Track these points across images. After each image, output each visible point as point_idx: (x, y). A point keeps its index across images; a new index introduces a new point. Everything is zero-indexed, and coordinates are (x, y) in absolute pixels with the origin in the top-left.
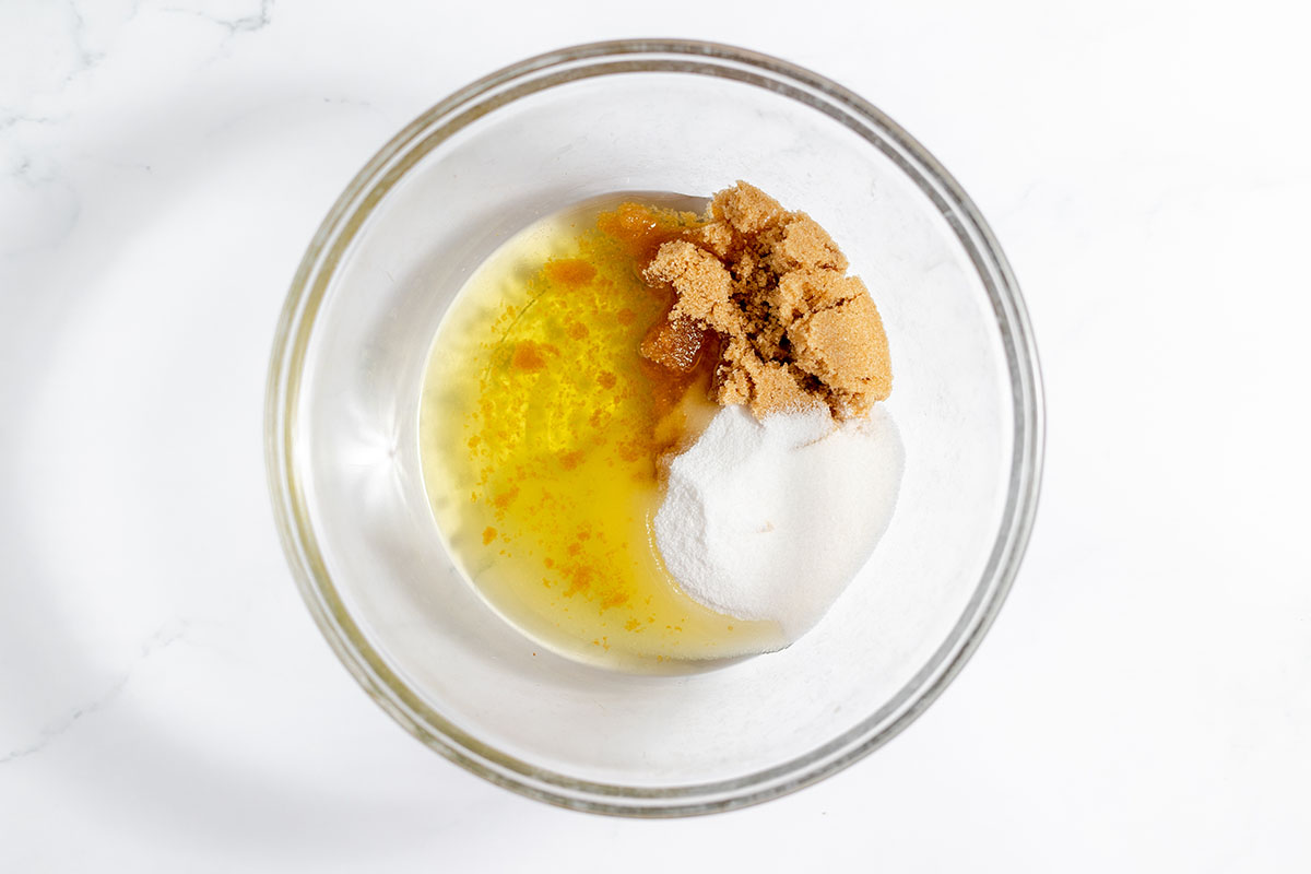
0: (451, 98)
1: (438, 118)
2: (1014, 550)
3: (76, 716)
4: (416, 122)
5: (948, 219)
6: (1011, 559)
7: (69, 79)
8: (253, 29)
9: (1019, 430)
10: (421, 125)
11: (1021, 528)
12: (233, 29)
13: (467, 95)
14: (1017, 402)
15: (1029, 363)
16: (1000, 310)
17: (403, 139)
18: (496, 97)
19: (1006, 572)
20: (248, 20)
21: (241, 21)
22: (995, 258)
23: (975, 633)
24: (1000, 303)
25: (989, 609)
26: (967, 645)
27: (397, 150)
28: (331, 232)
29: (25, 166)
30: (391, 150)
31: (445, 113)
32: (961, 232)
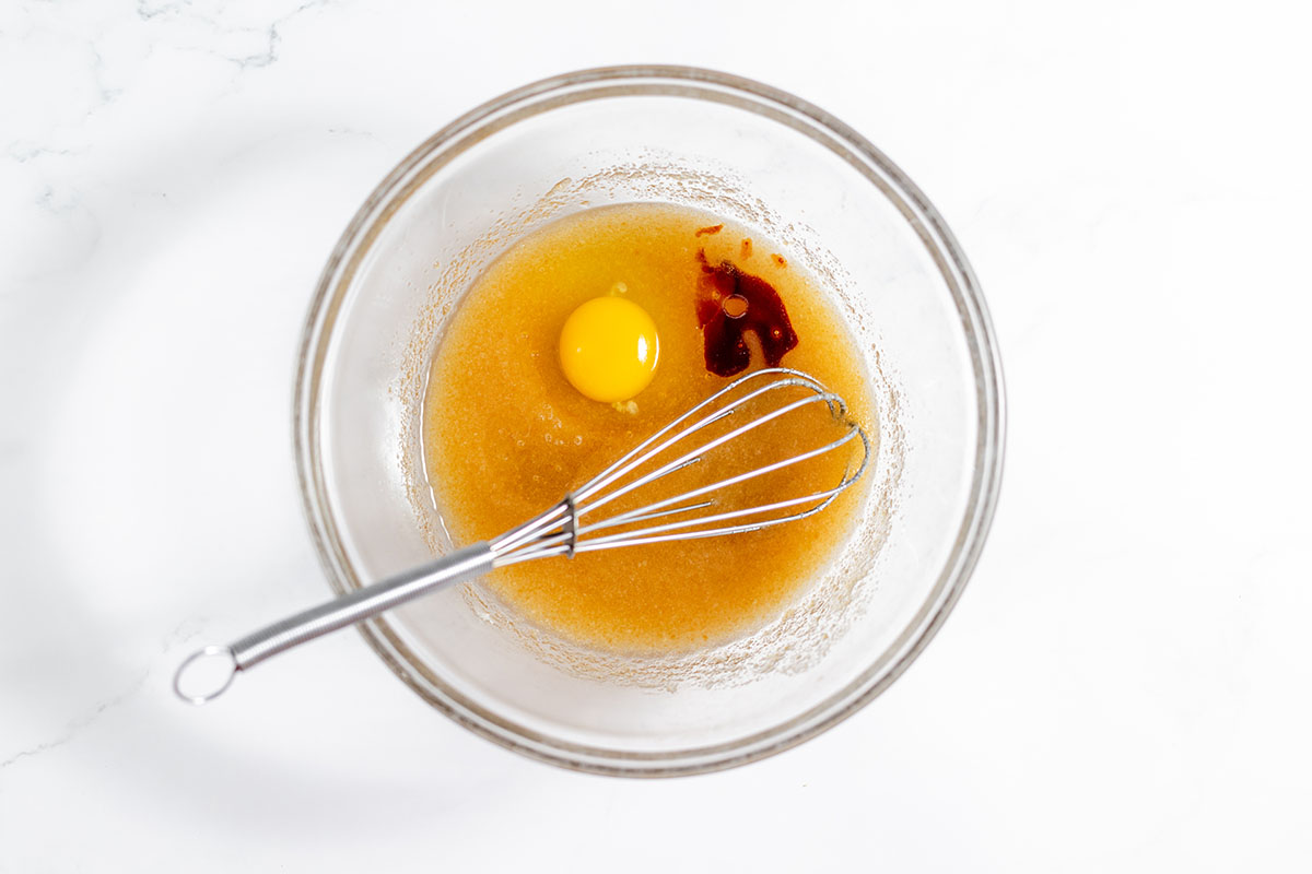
0: (458, 121)
1: (447, 139)
2: (981, 524)
3: (101, 710)
4: (426, 143)
5: (914, 226)
6: (978, 533)
7: (90, 113)
8: (262, 65)
9: (982, 420)
10: (430, 147)
11: (986, 505)
12: (243, 66)
13: (473, 118)
14: (981, 392)
15: (990, 355)
16: (962, 307)
17: (415, 158)
18: (500, 120)
19: (973, 546)
20: (256, 58)
21: (250, 58)
22: (956, 260)
23: (947, 601)
24: (963, 301)
25: (958, 580)
26: (939, 613)
27: (411, 168)
28: (349, 243)
29: (47, 195)
30: (403, 169)
31: (453, 134)
32: (926, 237)
